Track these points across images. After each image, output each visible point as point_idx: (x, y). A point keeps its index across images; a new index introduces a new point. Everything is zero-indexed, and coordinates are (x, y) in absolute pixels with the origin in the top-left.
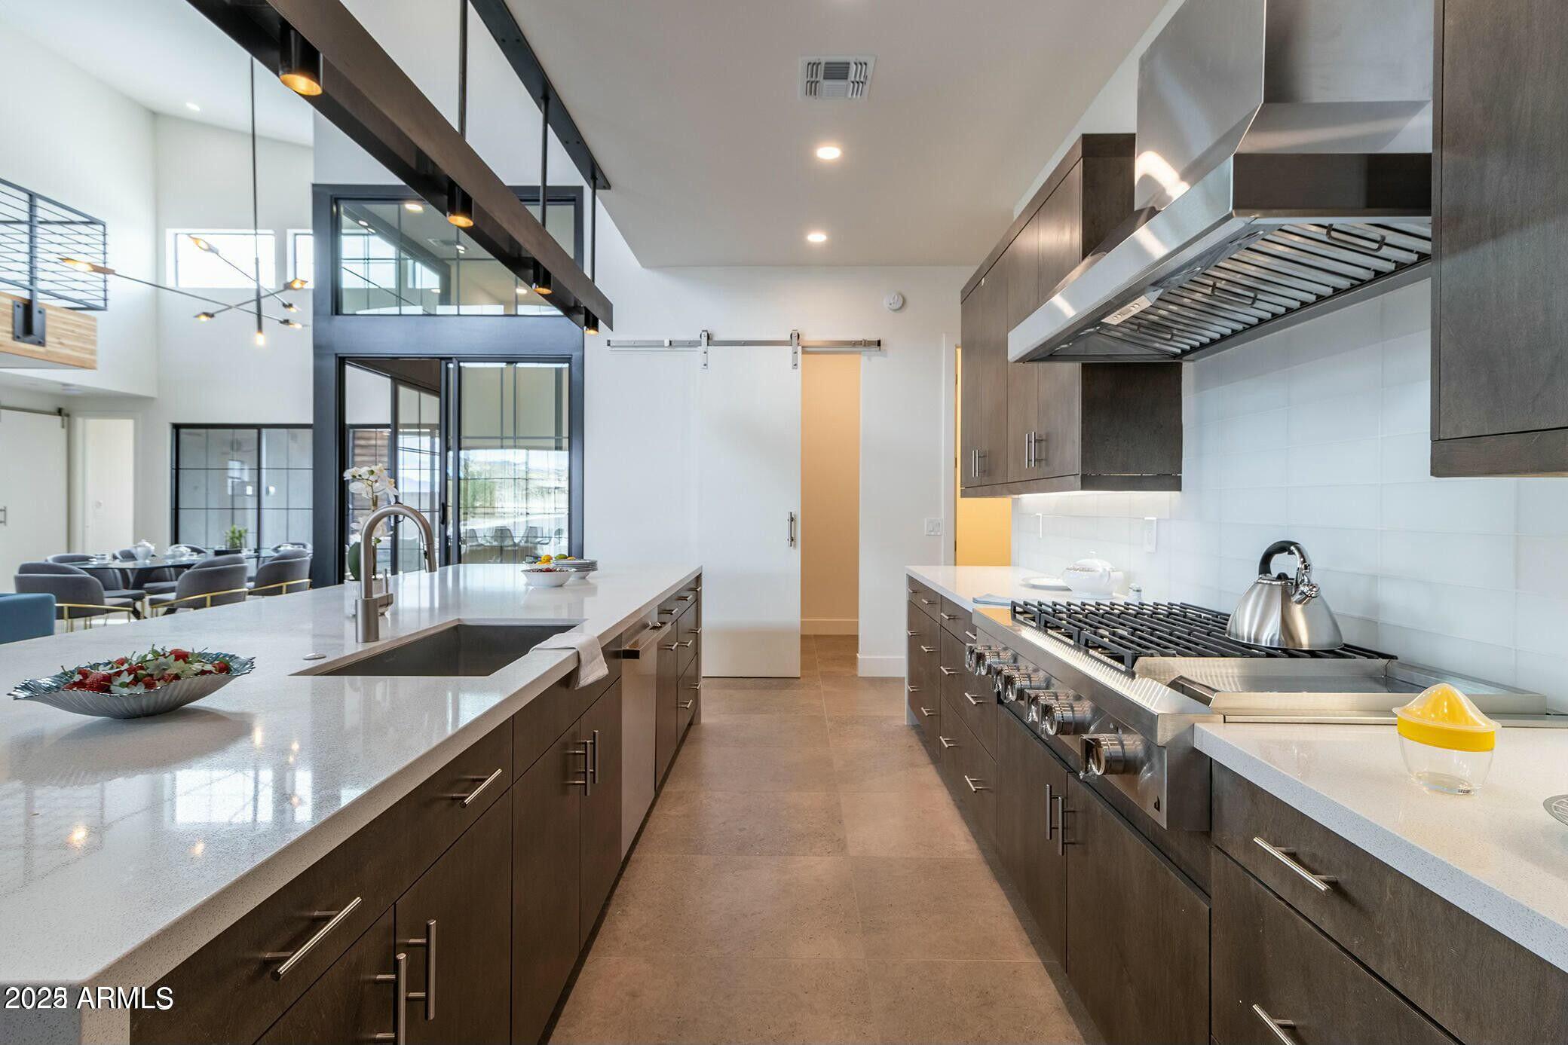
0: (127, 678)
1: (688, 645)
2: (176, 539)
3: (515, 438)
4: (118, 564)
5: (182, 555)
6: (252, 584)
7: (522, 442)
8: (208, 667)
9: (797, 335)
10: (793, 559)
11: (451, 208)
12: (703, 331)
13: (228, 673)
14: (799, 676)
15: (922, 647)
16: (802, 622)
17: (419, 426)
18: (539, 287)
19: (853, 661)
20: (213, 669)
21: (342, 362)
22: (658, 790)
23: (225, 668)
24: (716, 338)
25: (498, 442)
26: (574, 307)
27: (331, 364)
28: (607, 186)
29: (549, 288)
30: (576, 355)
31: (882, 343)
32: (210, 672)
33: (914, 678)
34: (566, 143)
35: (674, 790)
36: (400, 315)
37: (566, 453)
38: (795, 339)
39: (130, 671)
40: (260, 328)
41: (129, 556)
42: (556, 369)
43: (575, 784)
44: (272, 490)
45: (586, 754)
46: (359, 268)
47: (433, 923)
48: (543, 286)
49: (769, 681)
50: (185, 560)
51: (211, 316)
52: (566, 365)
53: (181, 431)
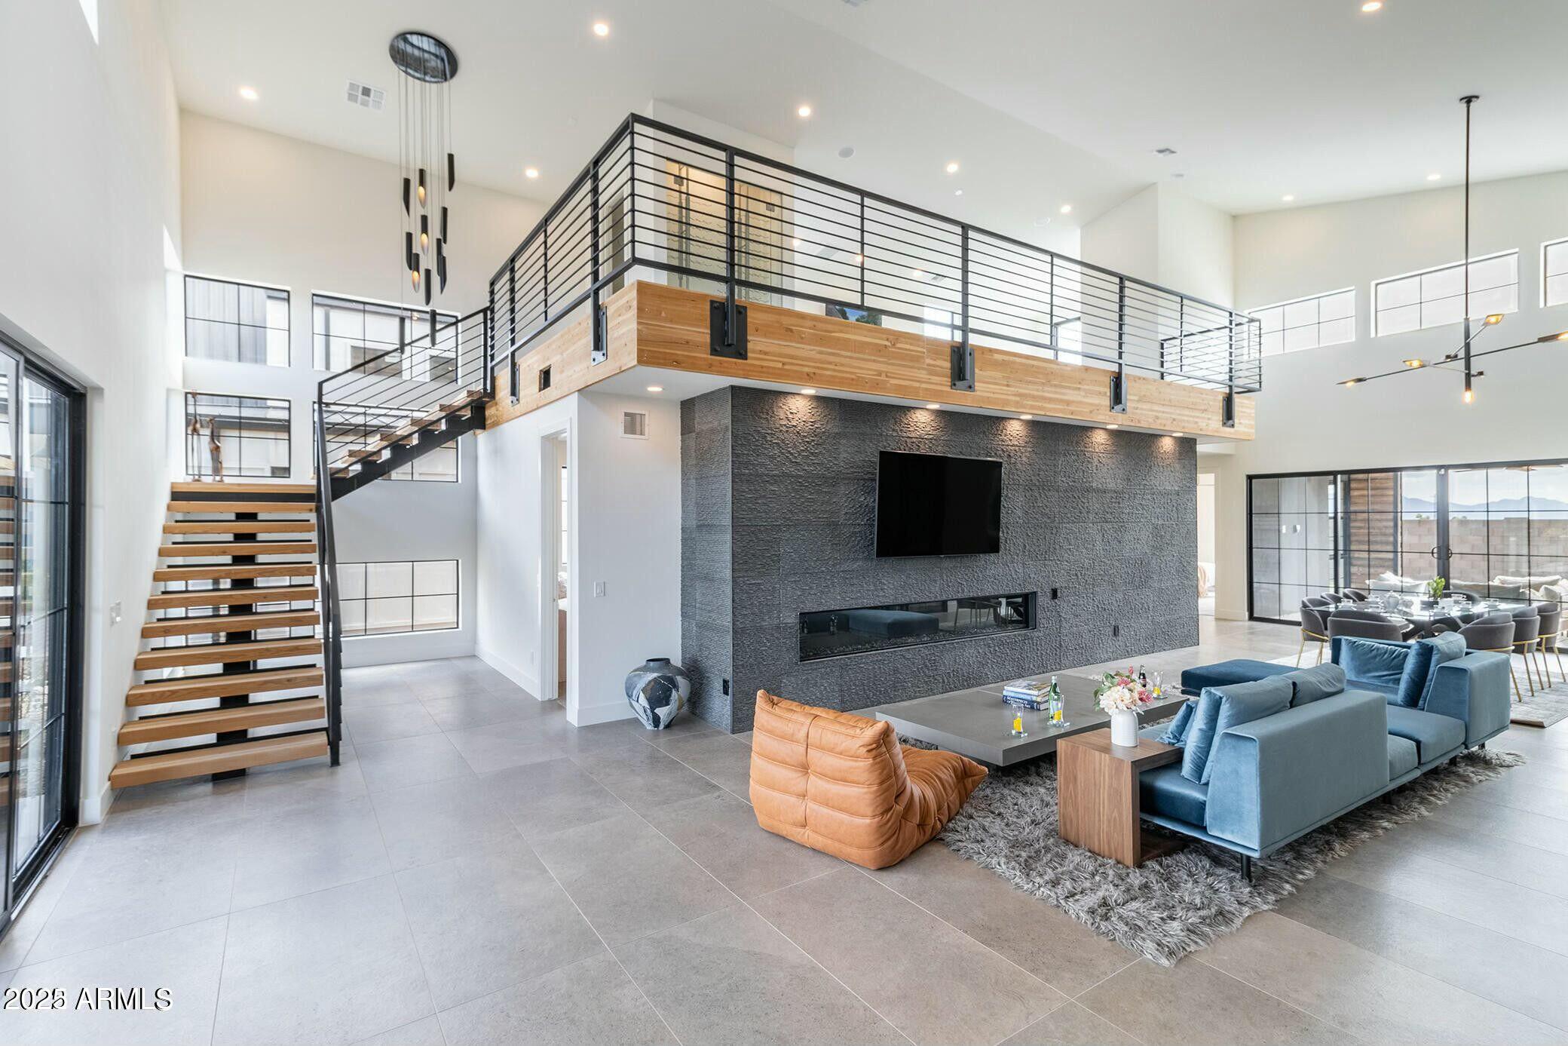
53: (1254, 481)
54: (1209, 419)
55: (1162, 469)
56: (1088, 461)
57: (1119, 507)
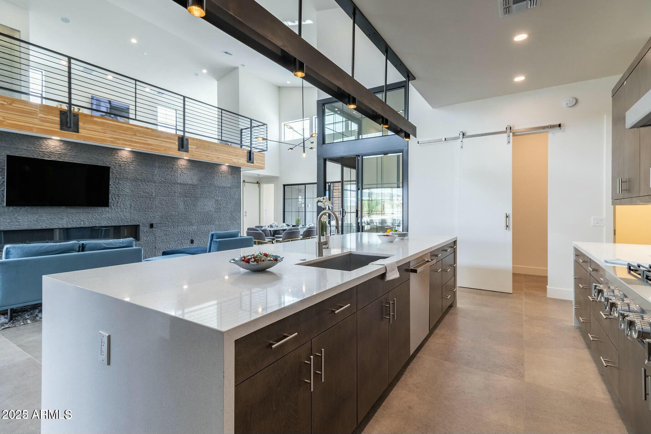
0: (253, 260)
1: (448, 271)
2: (284, 222)
3: (382, 184)
4: (269, 229)
5: (284, 227)
6: (302, 237)
7: (385, 186)
8: (272, 259)
9: (509, 127)
10: (508, 235)
11: (349, 103)
12: (461, 132)
13: (277, 261)
14: (512, 293)
15: (580, 285)
16: (513, 267)
17: (350, 181)
18: (384, 125)
19: (545, 289)
20: (273, 260)
21: (325, 160)
22: (432, 331)
23: (276, 260)
24: (468, 134)
25: (376, 186)
26: (400, 131)
27: (322, 161)
28: (414, 78)
29: (387, 125)
30: (405, 149)
31: (561, 125)
32: (272, 260)
33: (578, 302)
34: (396, 66)
35: (440, 333)
36: (343, 141)
37: (401, 189)
38: (509, 130)
39: (254, 258)
40: (304, 152)
41: (271, 226)
42: (397, 155)
43: (386, 318)
44: (309, 205)
45: (390, 307)
46: (331, 127)
47: (323, 350)
48: (385, 125)
49: (496, 293)
50: (284, 228)
51: (291, 149)
52: (401, 153)
53: (285, 187)
54: (239, 159)
55: (220, 177)
56: (175, 172)
57: (195, 192)
